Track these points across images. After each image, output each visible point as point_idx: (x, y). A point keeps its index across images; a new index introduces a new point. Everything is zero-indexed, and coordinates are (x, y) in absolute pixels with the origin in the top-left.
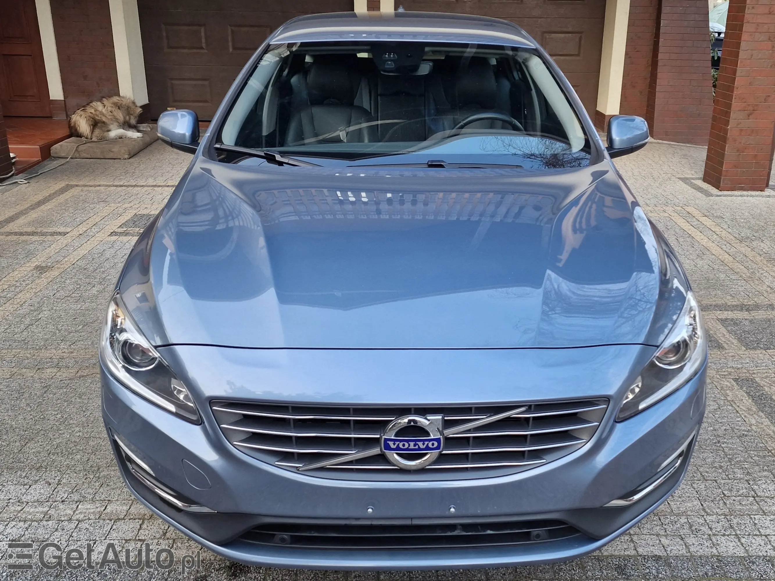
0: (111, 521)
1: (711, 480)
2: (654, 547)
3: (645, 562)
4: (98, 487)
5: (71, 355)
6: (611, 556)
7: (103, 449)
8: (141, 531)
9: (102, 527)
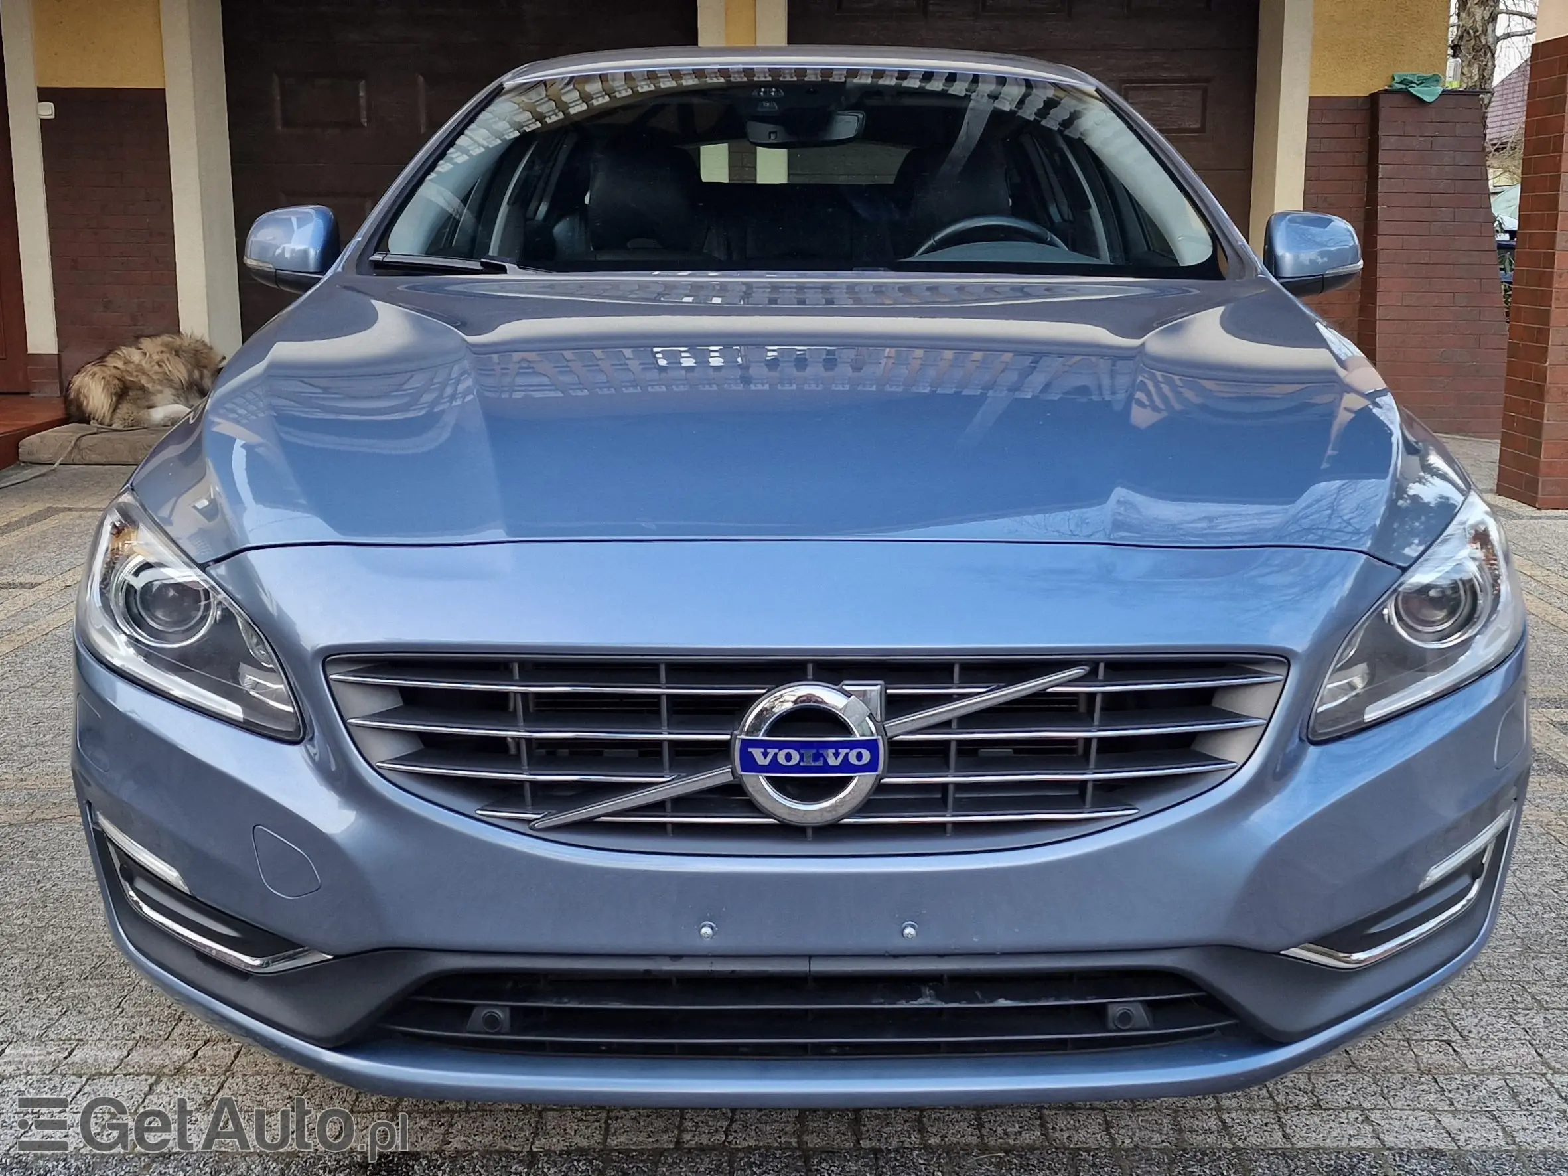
0: (81, 1077)
1: (1559, 1009)
2: (1423, 1133)
3: (1403, 1161)
4: (57, 1017)
5: (19, 784)
6: (1317, 1149)
7: (76, 947)
8: (150, 1097)
9: (59, 1089)
